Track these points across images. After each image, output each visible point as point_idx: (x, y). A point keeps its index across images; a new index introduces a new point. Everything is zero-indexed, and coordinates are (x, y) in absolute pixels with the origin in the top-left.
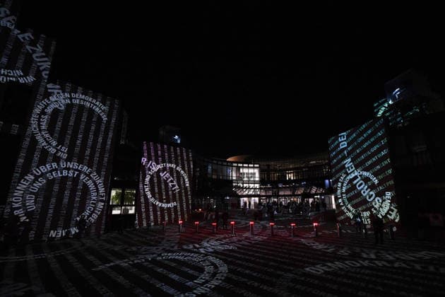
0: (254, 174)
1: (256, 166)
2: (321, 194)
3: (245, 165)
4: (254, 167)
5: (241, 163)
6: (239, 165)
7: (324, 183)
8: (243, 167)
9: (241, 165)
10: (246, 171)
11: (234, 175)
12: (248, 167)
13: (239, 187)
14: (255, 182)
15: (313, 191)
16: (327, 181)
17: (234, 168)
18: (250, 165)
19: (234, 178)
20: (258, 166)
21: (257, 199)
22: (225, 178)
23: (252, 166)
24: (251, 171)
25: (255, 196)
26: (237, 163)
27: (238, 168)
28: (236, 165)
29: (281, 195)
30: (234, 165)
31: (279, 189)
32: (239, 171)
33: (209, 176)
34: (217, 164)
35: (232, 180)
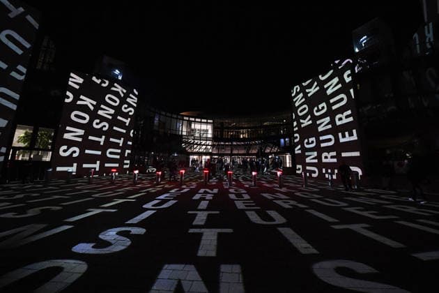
0: (207, 131)
1: (209, 121)
3: (197, 120)
4: (207, 123)
5: (192, 117)
6: (191, 119)
7: (279, 142)
8: (195, 121)
9: (193, 119)
10: (197, 126)
11: (184, 129)
12: (201, 122)
13: (189, 143)
14: (207, 139)
15: (268, 151)
16: (282, 140)
17: (185, 123)
18: (203, 121)
19: (184, 133)
20: (211, 121)
22: (174, 132)
23: (205, 121)
24: (204, 127)
25: (206, 154)
26: (189, 117)
27: (190, 123)
28: (187, 119)
29: (235, 155)
30: (185, 118)
31: (232, 147)
32: (191, 125)
33: (155, 128)
34: (166, 116)
35: (182, 135)
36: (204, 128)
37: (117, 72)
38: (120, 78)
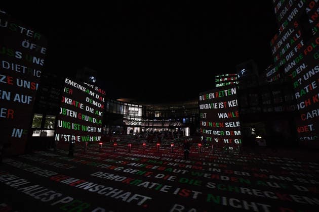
0: (138, 112)
1: (140, 106)
2: (179, 127)
4: (138, 107)
5: (130, 104)
6: (129, 105)
7: (183, 120)
8: (131, 106)
10: (133, 109)
11: (125, 111)
12: (135, 107)
13: (128, 120)
14: (138, 117)
15: (175, 125)
16: (184, 119)
17: (125, 107)
18: (136, 106)
19: (124, 113)
20: (141, 106)
21: (138, 129)
22: (118, 113)
24: (137, 109)
25: (137, 126)
26: (128, 103)
27: (128, 107)
28: (126, 104)
29: (155, 127)
30: (125, 104)
31: (154, 123)
32: (128, 108)
33: (107, 110)
34: (113, 102)
35: (123, 115)
36: (136, 111)
37: (93, 78)
38: (94, 81)
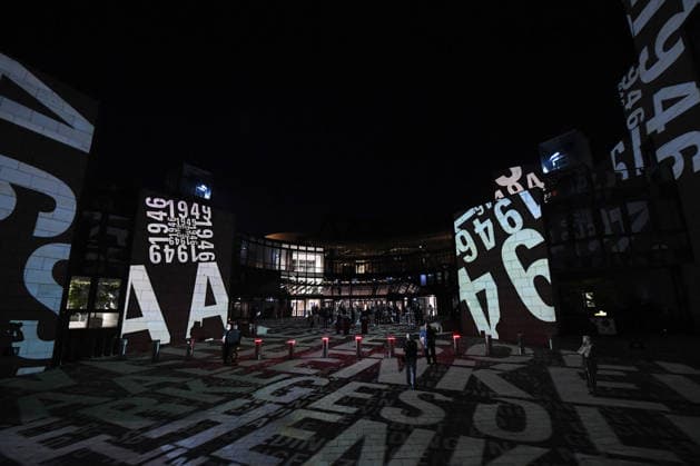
0: (314, 262)
1: (318, 249)
2: (410, 296)
3: (301, 248)
4: (315, 252)
5: (295, 244)
6: (292, 247)
7: (419, 279)
8: (298, 250)
9: (296, 247)
10: (302, 257)
11: (283, 262)
12: (307, 252)
13: (292, 283)
14: (315, 276)
15: (402, 291)
16: (423, 277)
17: (284, 252)
18: (309, 249)
19: (283, 268)
20: (321, 250)
21: (317, 302)
22: (268, 267)
23: (313, 249)
24: (311, 257)
25: (313, 297)
26: (290, 244)
27: (290, 252)
28: (287, 246)
29: (356, 297)
30: (284, 246)
31: (352, 287)
32: (291, 256)
33: (243, 263)
34: (257, 242)
35: (280, 271)
36: (311, 260)
37: (203, 188)
38: (207, 196)
